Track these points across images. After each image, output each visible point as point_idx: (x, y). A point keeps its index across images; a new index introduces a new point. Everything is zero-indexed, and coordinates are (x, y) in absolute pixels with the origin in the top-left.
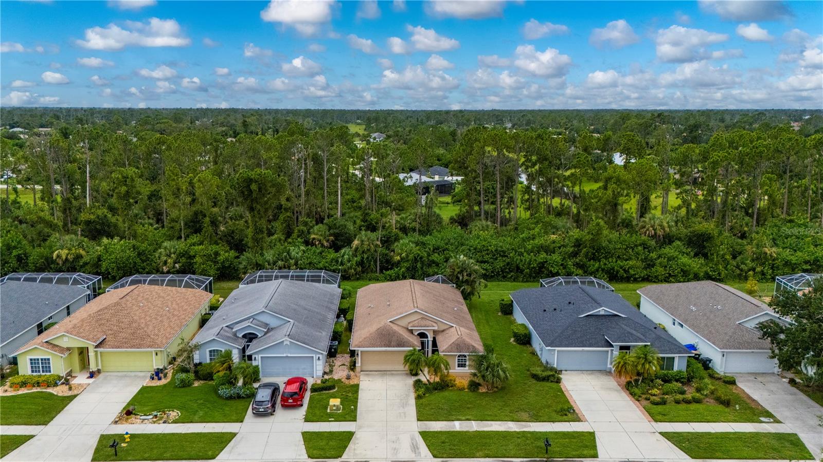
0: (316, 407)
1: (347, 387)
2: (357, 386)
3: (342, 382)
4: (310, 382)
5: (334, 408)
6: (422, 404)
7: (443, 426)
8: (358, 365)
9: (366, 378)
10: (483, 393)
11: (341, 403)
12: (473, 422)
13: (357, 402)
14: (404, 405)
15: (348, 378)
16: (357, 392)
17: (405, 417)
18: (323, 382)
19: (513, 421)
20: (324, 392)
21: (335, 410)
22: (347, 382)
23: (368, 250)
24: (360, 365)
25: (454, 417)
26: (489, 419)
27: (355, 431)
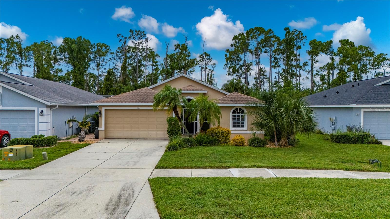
2: (86, 145)
5: (11, 155)
9: (107, 141)
10: (274, 148)
12: (266, 169)
13: (67, 154)
15: (81, 139)
17: (135, 165)
19: (347, 169)
22: (77, 143)
24: (103, 129)
27: (6, 179)
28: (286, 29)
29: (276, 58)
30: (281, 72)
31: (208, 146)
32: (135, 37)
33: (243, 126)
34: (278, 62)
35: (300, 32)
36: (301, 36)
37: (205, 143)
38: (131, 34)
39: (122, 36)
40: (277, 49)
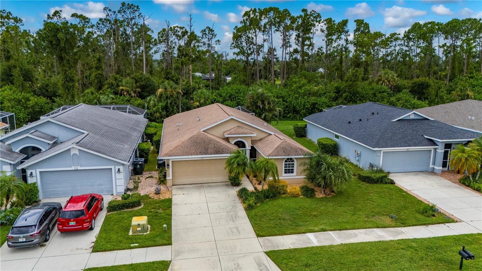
0: (112, 230)
1: (157, 203)
2: (170, 200)
3: (150, 198)
4: (107, 199)
5: (139, 229)
6: (256, 215)
7: (295, 241)
8: (169, 177)
9: (180, 192)
10: (322, 198)
11: (149, 222)
12: (330, 232)
13: (171, 219)
14: (234, 218)
15: (158, 192)
16: (170, 207)
17: (239, 232)
18: (124, 198)
19: (378, 227)
20: (126, 210)
21: (139, 231)
22: (156, 197)
23: (171, 96)
24: (171, 178)
25: (303, 229)
26: (348, 227)
27: (171, 260)
28: (304, 11)
31: (274, 200)
32: (126, 11)
33: (293, 172)
35: (319, 14)
37: (271, 197)
39: (109, 10)
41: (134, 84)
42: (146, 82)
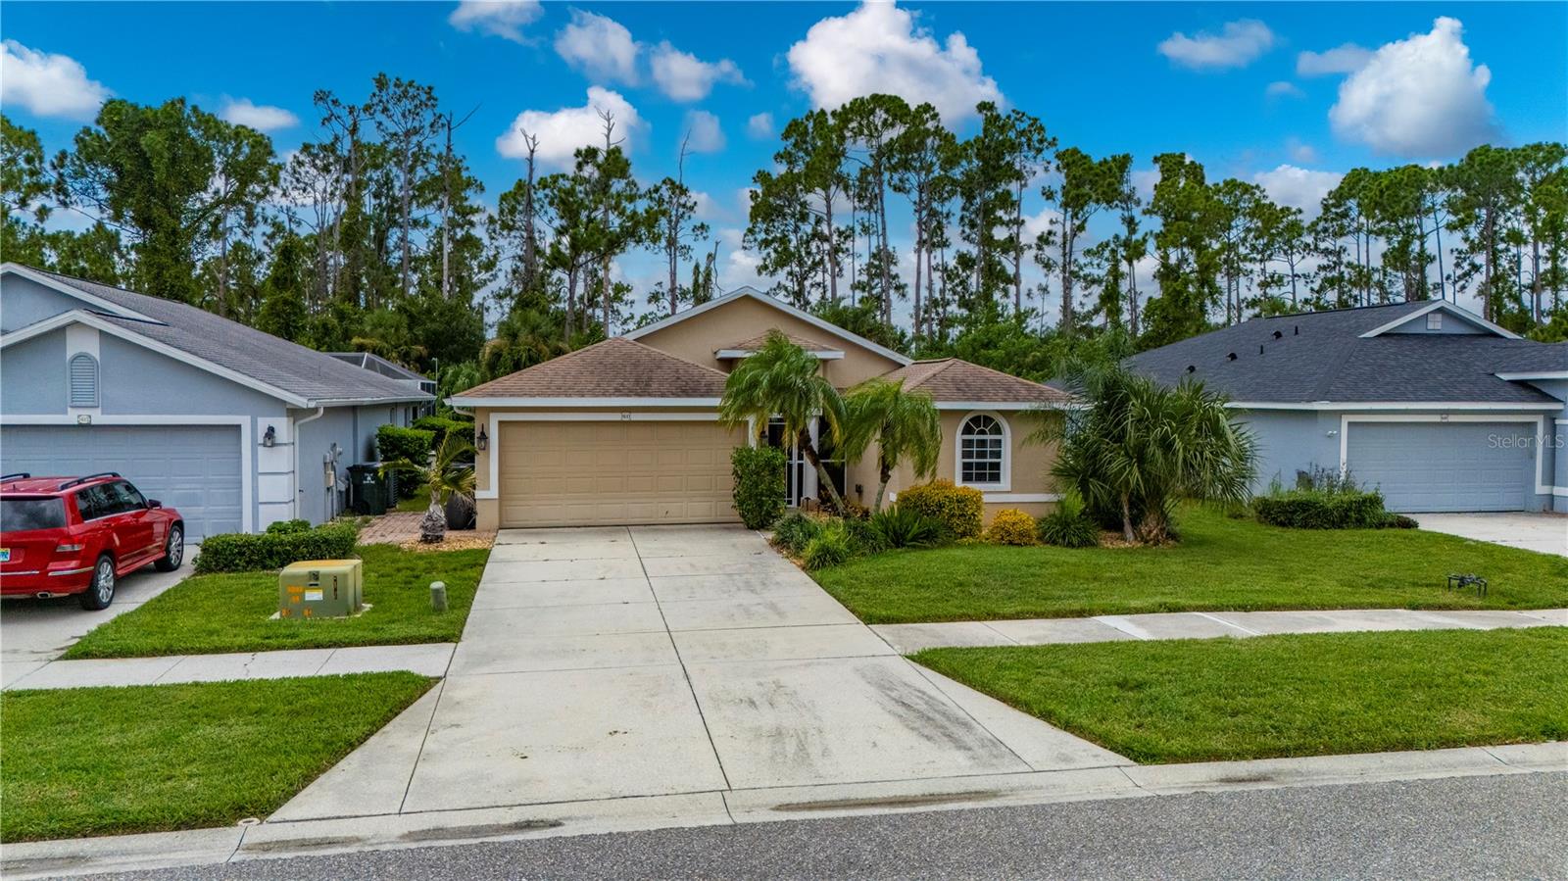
1: (423, 559)
2: (479, 553)
3: (400, 548)
5: (314, 595)
6: (853, 578)
7: (1043, 632)
8: (487, 492)
9: (529, 539)
10: (1130, 548)
11: (365, 568)
12: (1198, 614)
13: (475, 590)
14: (757, 586)
15: (432, 534)
16: (475, 563)
17: (780, 613)
18: (278, 529)
19: (1413, 606)
21: (316, 608)
22: (423, 549)
24: (493, 492)
25: (1075, 603)
27: (442, 674)
28: (985, 108)
29: (933, 213)
30: (952, 263)
31: (926, 548)
32: (390, 106)
33: (996, 478)
34: (940, 226)
35: (1036, 120)
36: (1036, 137)
37: (915, 538)
38: (374, 95)
39: (335, 102)
40: (939, 178)
41: (404, 331)
42: (448, 323)
